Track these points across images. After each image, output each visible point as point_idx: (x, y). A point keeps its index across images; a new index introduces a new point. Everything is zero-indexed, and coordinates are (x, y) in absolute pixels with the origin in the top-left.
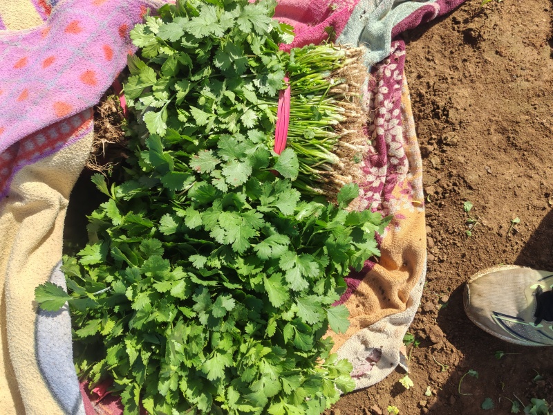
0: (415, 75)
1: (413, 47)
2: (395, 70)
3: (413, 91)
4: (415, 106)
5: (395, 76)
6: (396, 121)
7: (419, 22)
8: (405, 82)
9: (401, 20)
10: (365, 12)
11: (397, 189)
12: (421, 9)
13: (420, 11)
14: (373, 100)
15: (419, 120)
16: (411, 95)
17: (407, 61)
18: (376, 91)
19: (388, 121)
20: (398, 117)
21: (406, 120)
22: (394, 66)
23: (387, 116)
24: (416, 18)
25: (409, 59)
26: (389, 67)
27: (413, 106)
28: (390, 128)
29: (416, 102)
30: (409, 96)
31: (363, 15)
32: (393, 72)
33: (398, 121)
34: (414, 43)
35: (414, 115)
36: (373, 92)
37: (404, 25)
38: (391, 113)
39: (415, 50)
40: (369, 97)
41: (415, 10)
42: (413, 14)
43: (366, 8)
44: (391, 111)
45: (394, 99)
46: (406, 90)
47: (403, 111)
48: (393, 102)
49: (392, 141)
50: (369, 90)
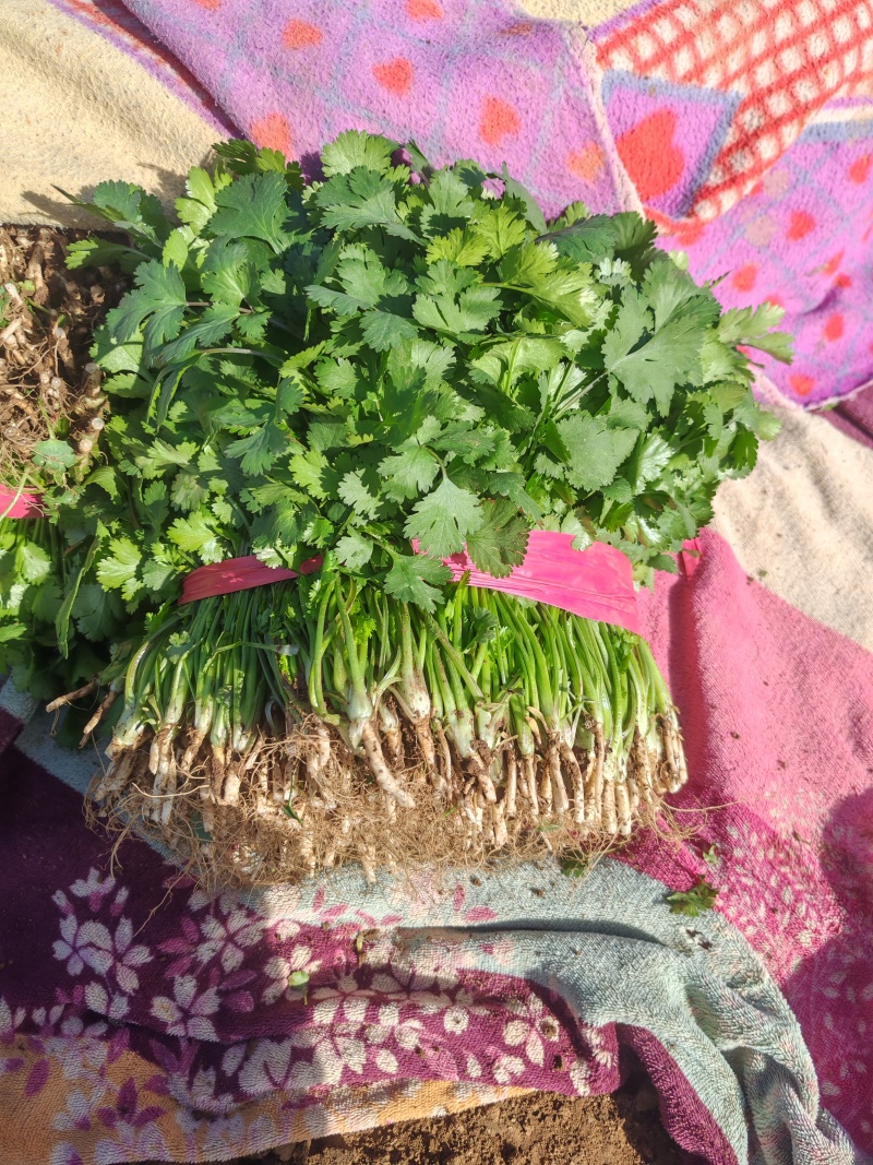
0: (516, 1136)
1: (605, 1132)
2: (527, 1062)
3: (461, 1129)
4: (414, 1136)
5: (505, 1060)
6: (357, 1062)
7: (686, 1143)
8: (488, 1097)
9: (686, 1072)
10: (706, 945)
11: (143, 1070)
12: (727, 1146)
13: (718, 1142)
14: (434, 988)
15: (367, 1150)
16: (449, 1120)
17: (557, 1105)
18: (460, 995)
19: (361, 1035)
20: (371, 1068)
21: (367, 1100)
22: (536, 1054)
23: (377, 1033)
24: (696, 1131)
25: (566, 1112)
26: (534, 1036)
27: (413, 1129)
28: (339, 1040)
29: (427, 1138)
30: (443, 1113)
31: (697, 939)
32: (519, 1051)
33: (359, 1070)
34: (620, 1135)
35: (384, 1132)
36: (459, 986)
37: (669, 1082)
38: (384, 1045)
39: (596, 1138)
40: (441, 975)
41: (720, 1124)
42: (709, 1118)
43: (719, 951)
44: (391, 1043)
45: (430, 1053)
46: (463, 1102)
47: (395, 1090)
48: (418, 1050)
49: (294, 1049)
50: (462, 972)
